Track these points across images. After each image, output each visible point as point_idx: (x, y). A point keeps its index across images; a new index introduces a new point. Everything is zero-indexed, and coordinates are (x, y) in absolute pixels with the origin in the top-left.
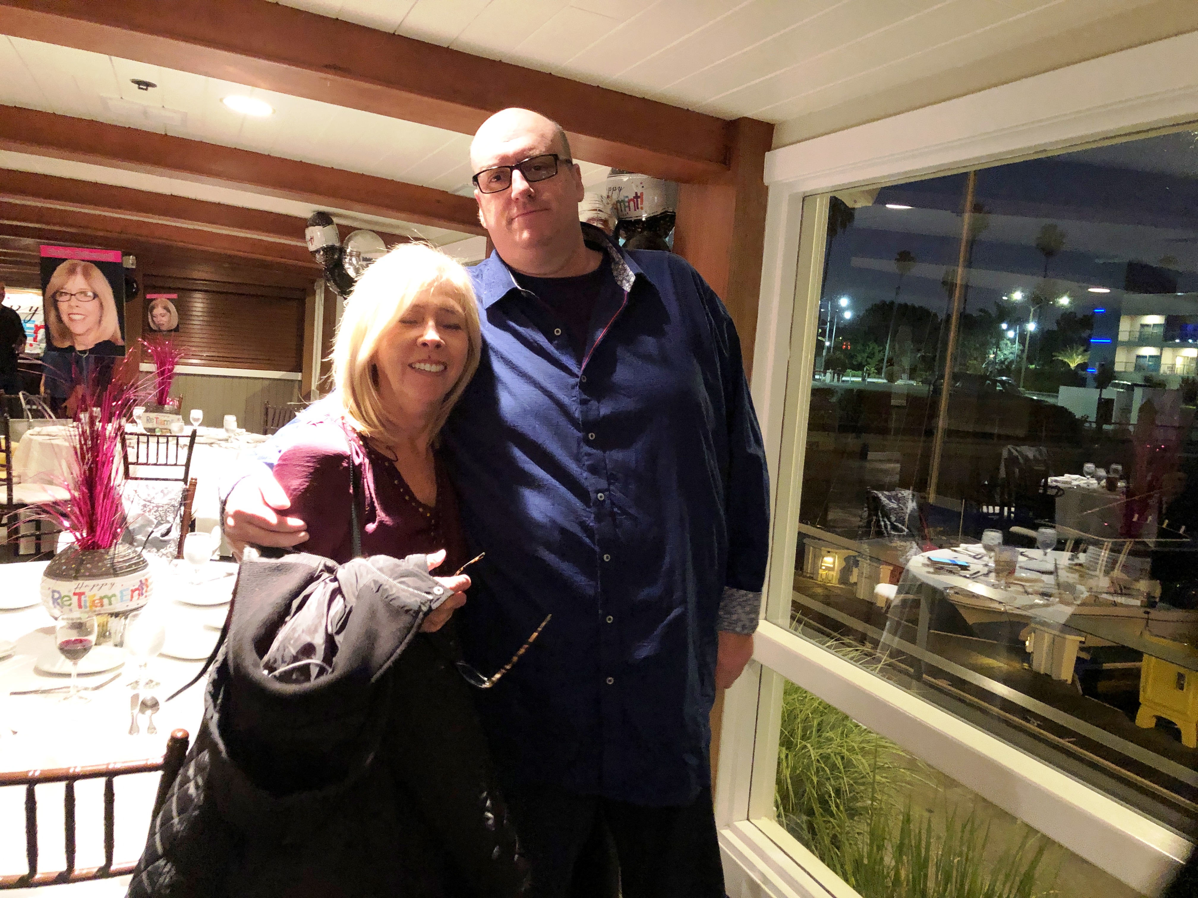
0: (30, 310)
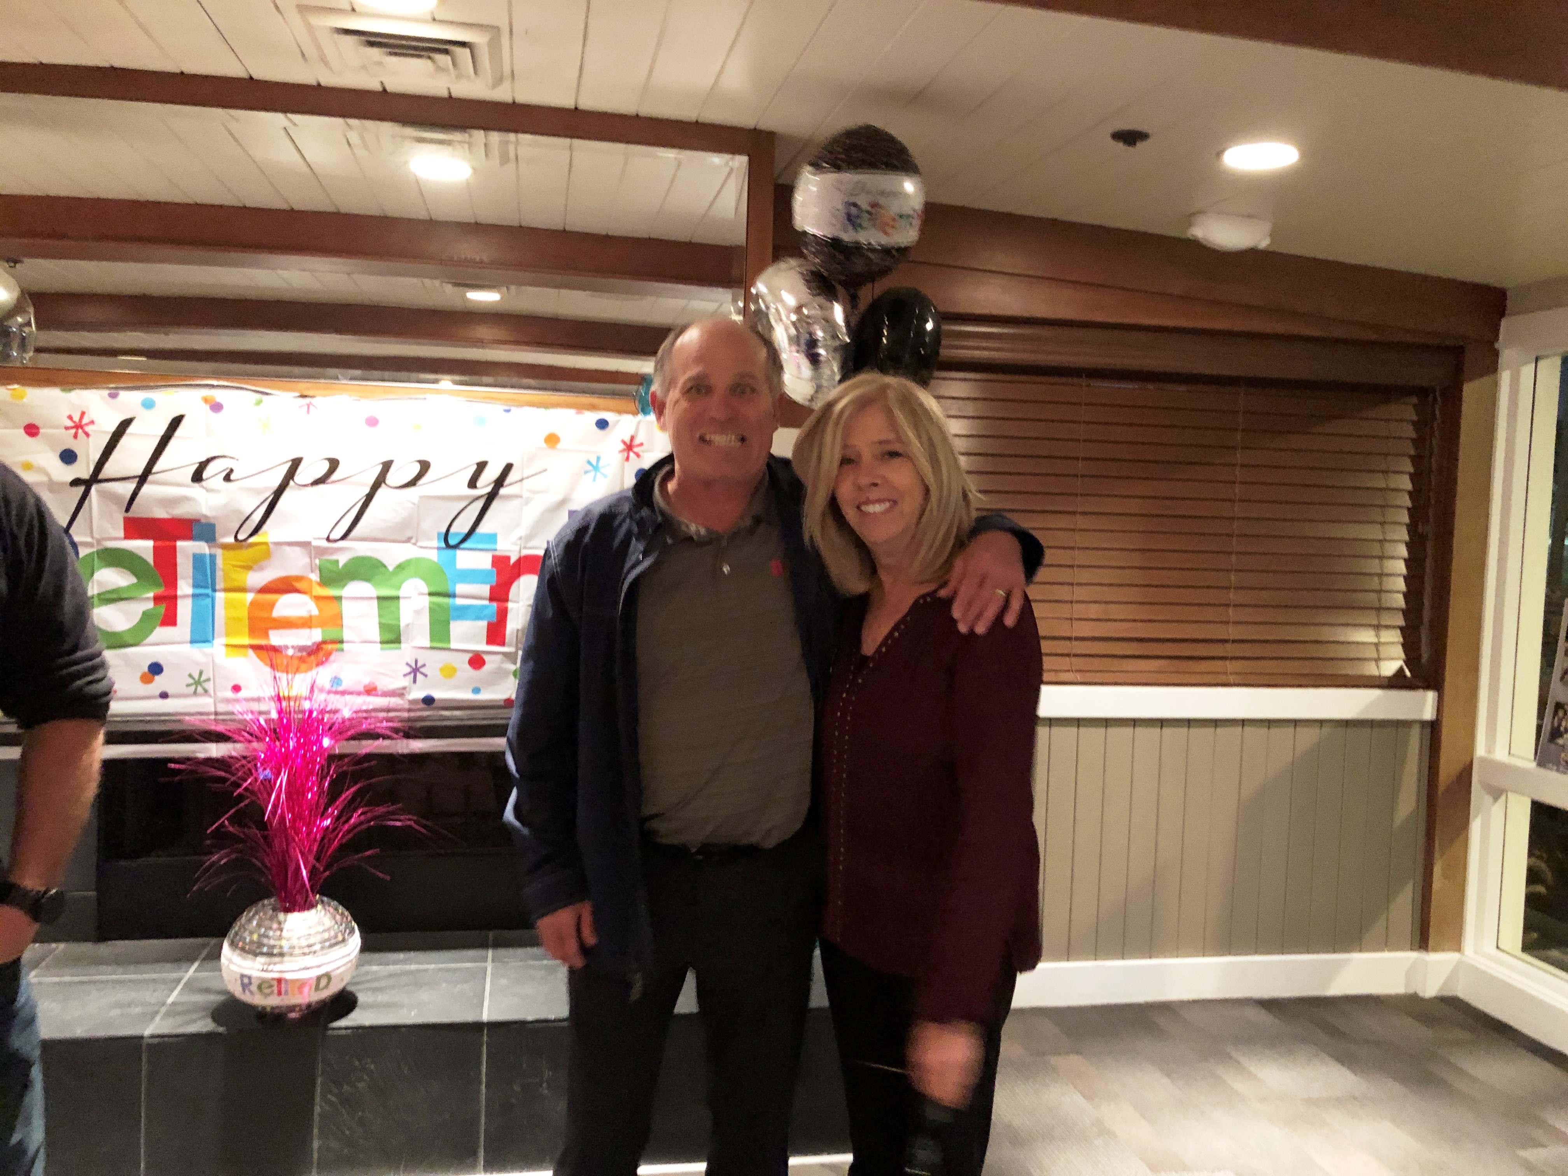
0: (472, 484)
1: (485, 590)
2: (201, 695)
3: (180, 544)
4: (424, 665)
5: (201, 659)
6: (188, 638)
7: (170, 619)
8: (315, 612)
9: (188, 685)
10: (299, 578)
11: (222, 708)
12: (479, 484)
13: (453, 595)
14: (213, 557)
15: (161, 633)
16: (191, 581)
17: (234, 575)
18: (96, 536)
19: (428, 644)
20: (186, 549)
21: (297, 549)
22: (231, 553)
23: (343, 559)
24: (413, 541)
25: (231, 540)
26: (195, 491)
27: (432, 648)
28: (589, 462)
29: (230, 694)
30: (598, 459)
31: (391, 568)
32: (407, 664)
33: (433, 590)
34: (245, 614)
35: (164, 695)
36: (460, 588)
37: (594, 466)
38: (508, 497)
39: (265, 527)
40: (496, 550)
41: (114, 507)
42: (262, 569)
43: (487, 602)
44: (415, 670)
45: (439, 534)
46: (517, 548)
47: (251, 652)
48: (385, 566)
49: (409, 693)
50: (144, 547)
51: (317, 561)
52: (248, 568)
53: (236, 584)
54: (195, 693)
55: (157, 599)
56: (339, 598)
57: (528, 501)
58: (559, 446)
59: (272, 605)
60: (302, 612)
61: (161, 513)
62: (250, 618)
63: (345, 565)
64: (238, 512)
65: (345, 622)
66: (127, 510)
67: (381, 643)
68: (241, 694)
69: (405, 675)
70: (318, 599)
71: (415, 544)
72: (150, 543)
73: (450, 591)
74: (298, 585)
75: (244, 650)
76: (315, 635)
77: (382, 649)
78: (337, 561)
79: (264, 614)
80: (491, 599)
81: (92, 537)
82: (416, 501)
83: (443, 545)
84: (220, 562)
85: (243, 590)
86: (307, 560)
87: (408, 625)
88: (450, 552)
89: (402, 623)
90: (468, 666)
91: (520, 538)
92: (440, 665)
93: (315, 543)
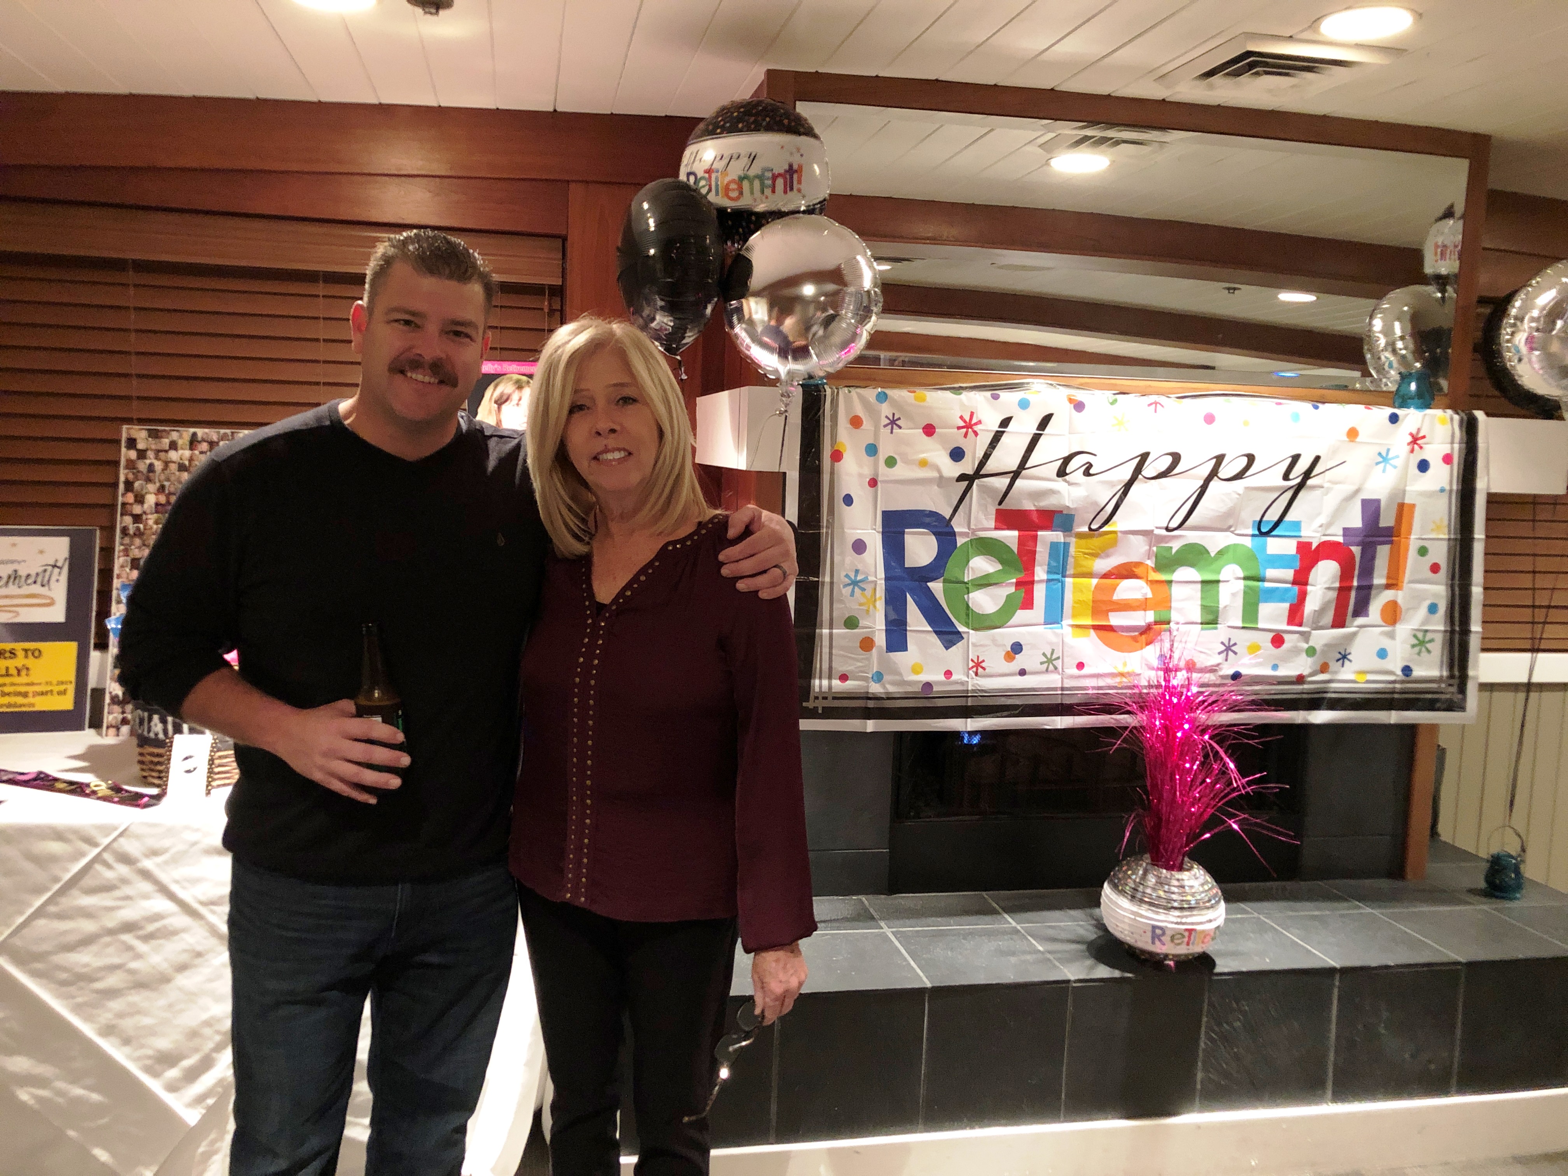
0: (1286, 477)
1: (1289, 574)
2: (1052, 672)
3: (1039, 533)
4: (1235, 644)
5: (1054, 639)
6: (1042, 621)
7: (1028, 603)
8: (1150, 595)
9: (1042, 663)
10: (1138, 564)
11: (1068, 683)
12: (1291, 477)
13: (1262, 579)
14: (1066, 545)
15: (1021, 615)
16: (1046, 567)
17: (1084, 563)
18: (973, 527)
19: (1240, 624)
20: (1047, 537)
21: (1140, 537)
22: (1083, 542)
23: (1176, 546)
24: (1232, 529)
25: (1086, 529)
26: (1059, 485)
27: (1243, 628)
28: (1380, 454)
29: (1075, 671)
30: (1388, 450)
31: (1213, 555)
32: (1222, 643)
33: (1248, 574)
34: (1090, 597)
35: (1022, 673)
36: (1270, 573)
37: (1384, 458)
38: (1313, 487)
39: (1115, 518)
40: (1300, 537)
41: (989, 500)
42: (1108, 556)
43: (1290, 586)
44: (1228, 648)
45: (1254, 521)
46: (1318, 535)
47: (1092, 631)
48: (1208, 552)
49: (1221, 669)
50: (1010, 536)
51: (1155, 549)
52: (1095, 555)
53: (1084, 570)
54: (1047, 670)
55: (1019, 584)
56: (1170, 582)
57: (1328, 490)
58: (1358, 439)
59: (1114, 588)
60: (1138, 596)
61: (1028, 506)
62: (1093, 601)
63: (1177, 552)
64: (1095, 503)
65: (1173, 604)
66: (1000, 503)
67: (1202, 623)
68: (1085, 671)
69: (1220, 653)
70: (1152, 583)
71: (1232, 532)
72: (1015, 533)
73: (1262, 575)
74: (1137, 571)
75: (1087, 630)
76: (1150, 617)
77: (1202, 629)
78: (1171, 548)
79: (1105, 598)
80: (1294, 582)
81: (969, 528)
82: (1241, 492)
83: (1257, 532)
84: (1072, 550)
85: (1090, 575)
86: (1147, 547)
87: (1225, 607)
88: (1261, 539)
89: (1221, 606)
90: (1270, 645)
91: (1321, 526)
92: (1248, 644)
93: (1157, 532)
